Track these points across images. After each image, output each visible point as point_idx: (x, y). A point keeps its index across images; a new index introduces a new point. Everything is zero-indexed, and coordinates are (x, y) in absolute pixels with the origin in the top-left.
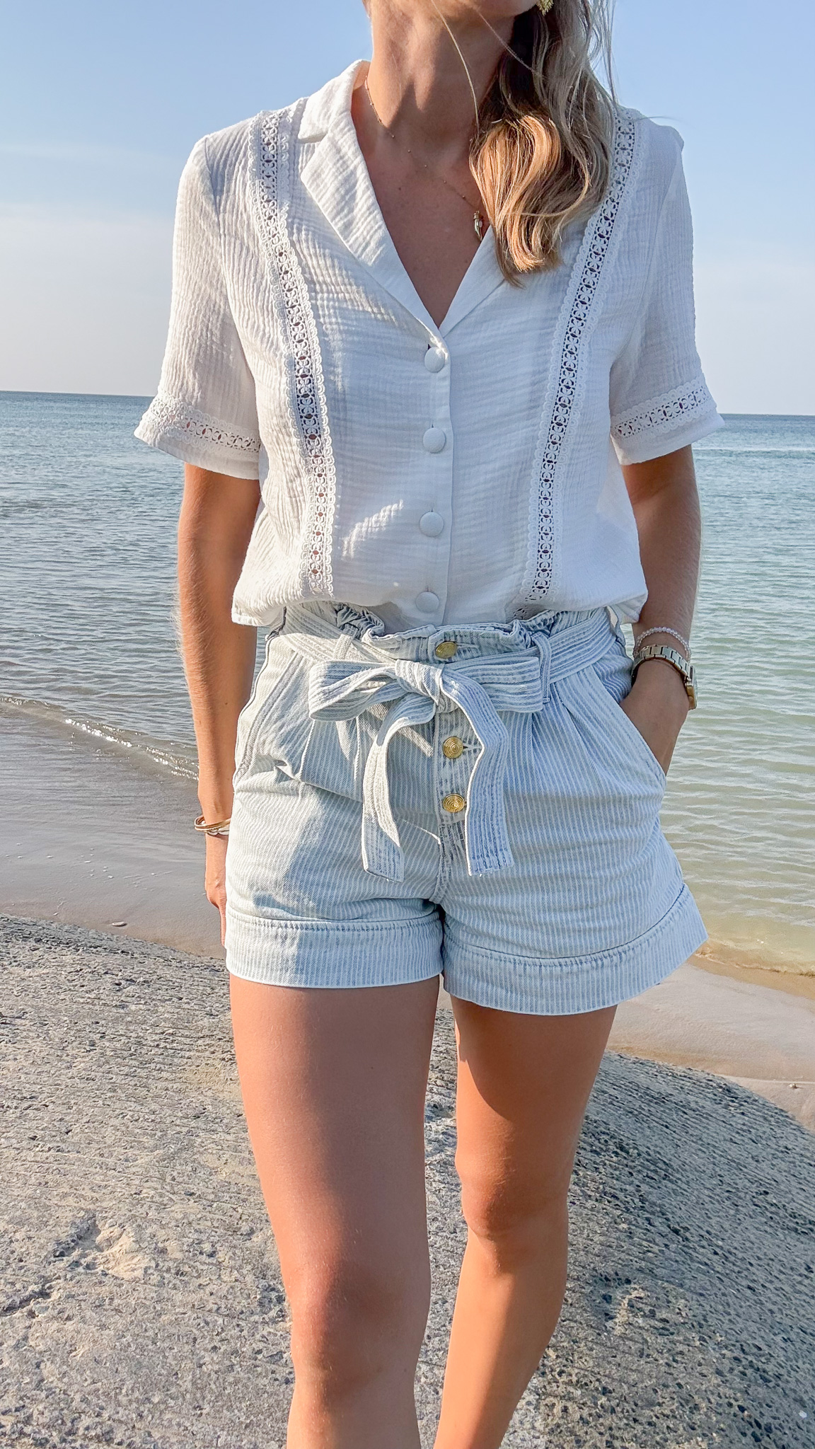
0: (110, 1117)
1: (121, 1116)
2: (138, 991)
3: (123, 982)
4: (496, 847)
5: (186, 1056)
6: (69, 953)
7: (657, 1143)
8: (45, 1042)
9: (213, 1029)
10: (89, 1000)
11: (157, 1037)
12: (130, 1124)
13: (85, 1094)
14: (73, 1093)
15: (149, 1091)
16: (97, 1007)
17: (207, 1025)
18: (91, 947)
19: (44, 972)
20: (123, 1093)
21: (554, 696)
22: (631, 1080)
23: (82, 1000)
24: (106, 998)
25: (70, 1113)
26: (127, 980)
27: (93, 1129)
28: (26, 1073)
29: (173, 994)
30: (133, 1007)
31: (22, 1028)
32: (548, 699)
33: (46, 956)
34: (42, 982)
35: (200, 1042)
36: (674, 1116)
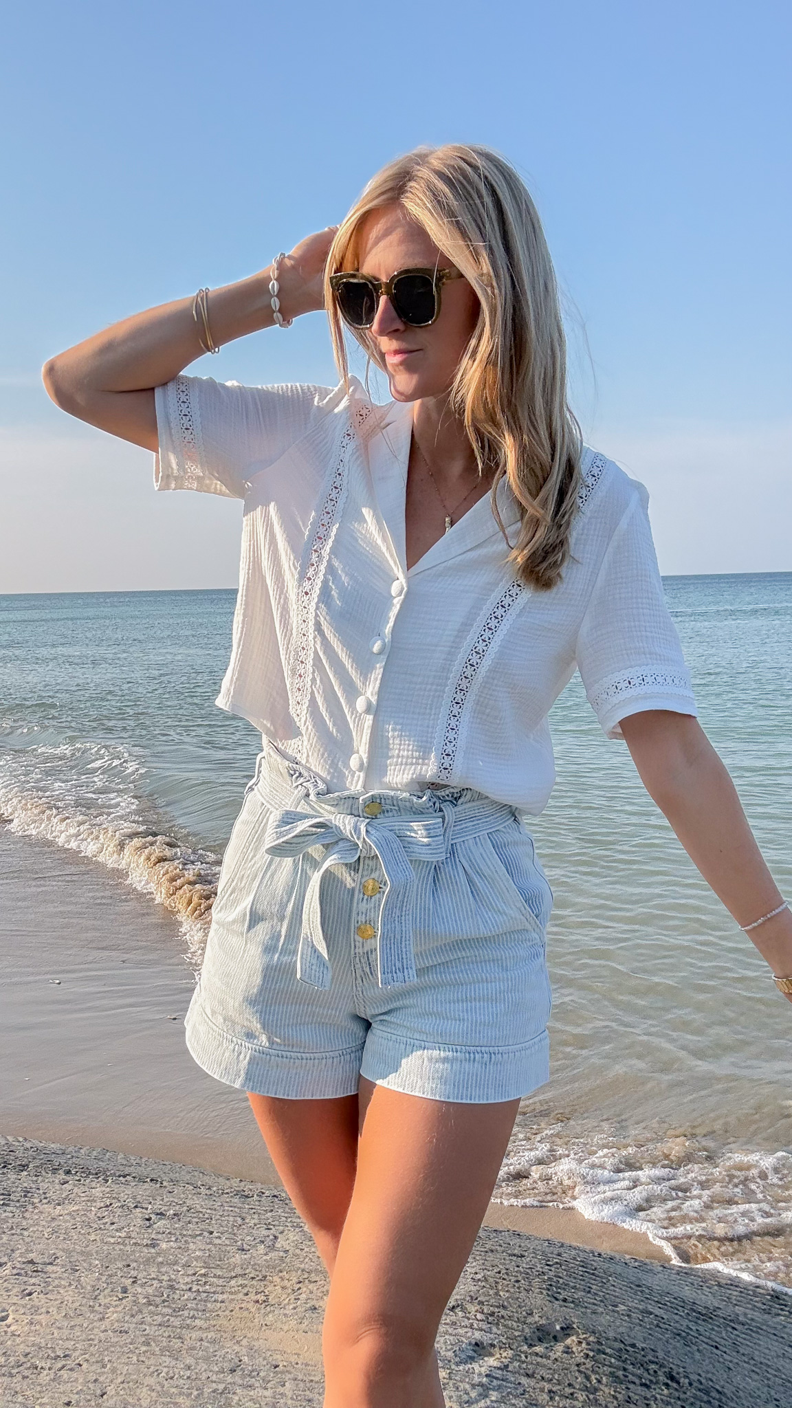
0: (145, 1375)
1: (156, 1374)
2: (168, 1226)
3: (153, 1217)
4: (403, 966)
5: (220, 1300)
6: (98, 1185)
7: (708, 1368)
8: (77, 1291)
9: (245, 1266)
10: (119, 1240)
11: (188, 1279)
12: (165, 1383)
13: (119, 1349)
14: (107, 1349)
15: (183, 1343)
16: (128, 1248)
17: (239, 1262)
18: (119, 1176)
19: (74, 1209)
20: (157, 1346)
21: (454, 853)
22: (676, 1295)
23: (112, 1240)
24: (136, 1236)
25: (104, 1373)
26: (158, 1214)
27: (128, 1391)
28: (59, 1328)
29: (203, 1227)
30: (164, 1246)
31: (53, 1276)
32: (449, 855)
33: (76, 1190)
34: (72, 1221)
35: (233, 1282)
36: (724, 1334)
